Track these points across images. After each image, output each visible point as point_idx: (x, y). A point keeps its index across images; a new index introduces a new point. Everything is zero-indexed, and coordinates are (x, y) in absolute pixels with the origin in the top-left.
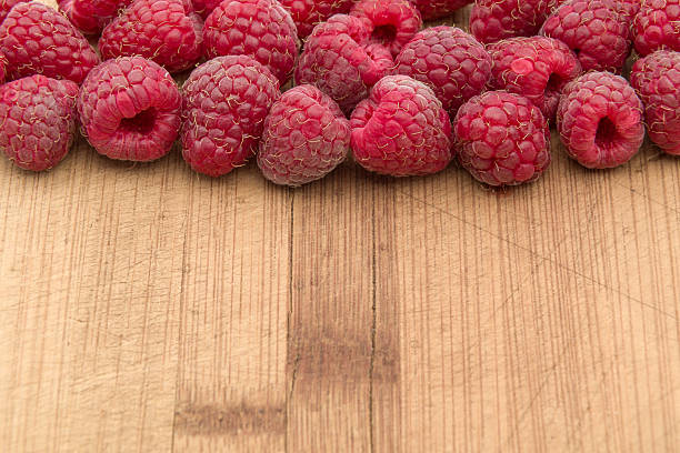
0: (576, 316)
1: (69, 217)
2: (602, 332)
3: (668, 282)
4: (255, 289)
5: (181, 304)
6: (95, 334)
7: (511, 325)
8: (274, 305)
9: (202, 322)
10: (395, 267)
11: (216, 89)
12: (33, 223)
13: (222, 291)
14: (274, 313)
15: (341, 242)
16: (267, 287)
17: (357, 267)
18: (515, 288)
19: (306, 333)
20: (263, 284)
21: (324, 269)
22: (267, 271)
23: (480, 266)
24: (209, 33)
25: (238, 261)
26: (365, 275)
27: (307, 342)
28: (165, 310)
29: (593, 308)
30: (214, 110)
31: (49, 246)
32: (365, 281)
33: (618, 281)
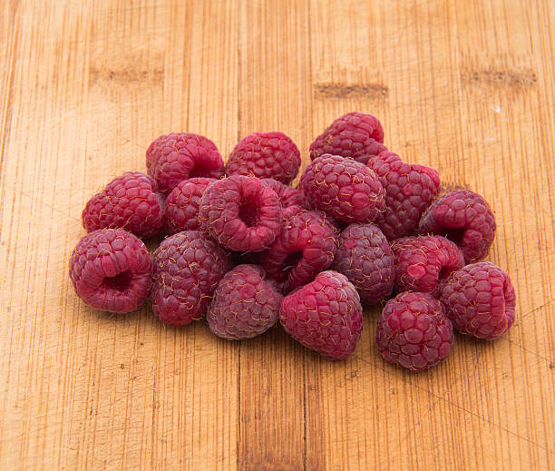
0: (465, 447)
1: (61, 362)
2: (487, 460)
3: (539, 419)
4: (211, 423)
5: (153, 434)
6: (84, 460)
7: (414, 452)
8: (226, 435)
9: (169, 450)
10: (321, 404)
11: (182, 257)
12: (32, 368)
13: (185, 424)
14: (226, 442)
15: (279, 383)
16: (220, 421)
17: (291, 404)
18: (416, 422)
19: (252, 459)
20: (217, 418)
21: (265, 405)
22: (220, 407)
23: (388, 404)
24: (170, 208)
25: (197, 399)
26: (298, 411)
27: (252, 466)
28: (139, 440)
29: (478, 440)
30: (179, 274)
31: (45, 387)
32: (297, 415)
33: (499, 417)
